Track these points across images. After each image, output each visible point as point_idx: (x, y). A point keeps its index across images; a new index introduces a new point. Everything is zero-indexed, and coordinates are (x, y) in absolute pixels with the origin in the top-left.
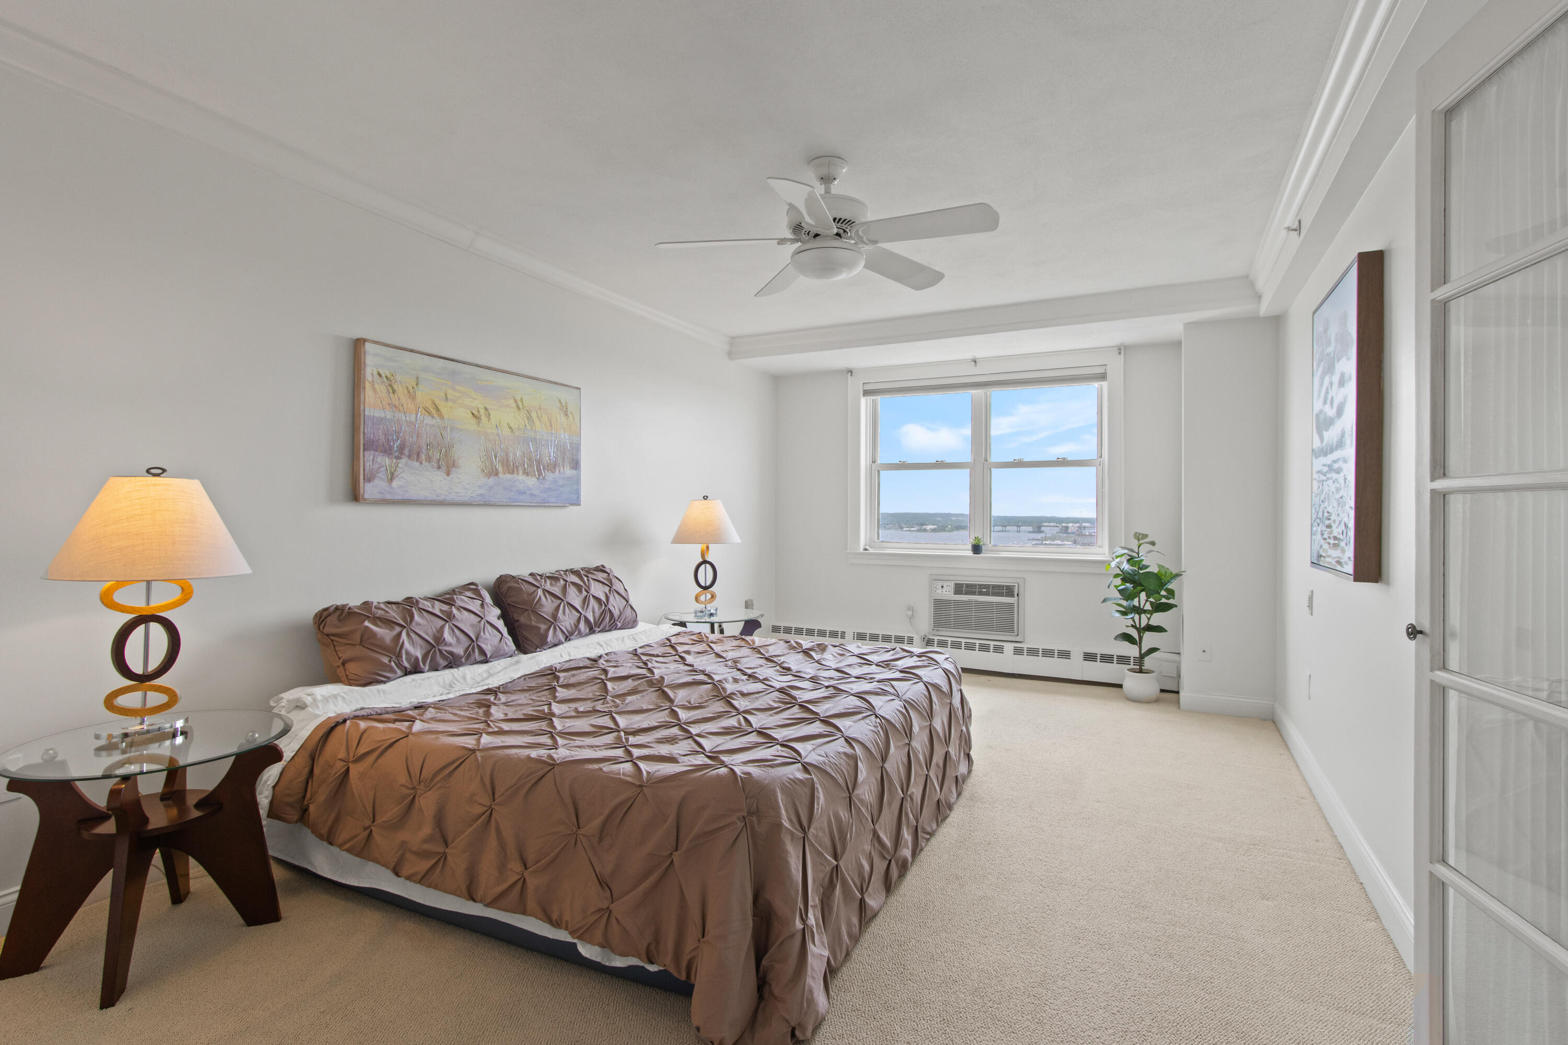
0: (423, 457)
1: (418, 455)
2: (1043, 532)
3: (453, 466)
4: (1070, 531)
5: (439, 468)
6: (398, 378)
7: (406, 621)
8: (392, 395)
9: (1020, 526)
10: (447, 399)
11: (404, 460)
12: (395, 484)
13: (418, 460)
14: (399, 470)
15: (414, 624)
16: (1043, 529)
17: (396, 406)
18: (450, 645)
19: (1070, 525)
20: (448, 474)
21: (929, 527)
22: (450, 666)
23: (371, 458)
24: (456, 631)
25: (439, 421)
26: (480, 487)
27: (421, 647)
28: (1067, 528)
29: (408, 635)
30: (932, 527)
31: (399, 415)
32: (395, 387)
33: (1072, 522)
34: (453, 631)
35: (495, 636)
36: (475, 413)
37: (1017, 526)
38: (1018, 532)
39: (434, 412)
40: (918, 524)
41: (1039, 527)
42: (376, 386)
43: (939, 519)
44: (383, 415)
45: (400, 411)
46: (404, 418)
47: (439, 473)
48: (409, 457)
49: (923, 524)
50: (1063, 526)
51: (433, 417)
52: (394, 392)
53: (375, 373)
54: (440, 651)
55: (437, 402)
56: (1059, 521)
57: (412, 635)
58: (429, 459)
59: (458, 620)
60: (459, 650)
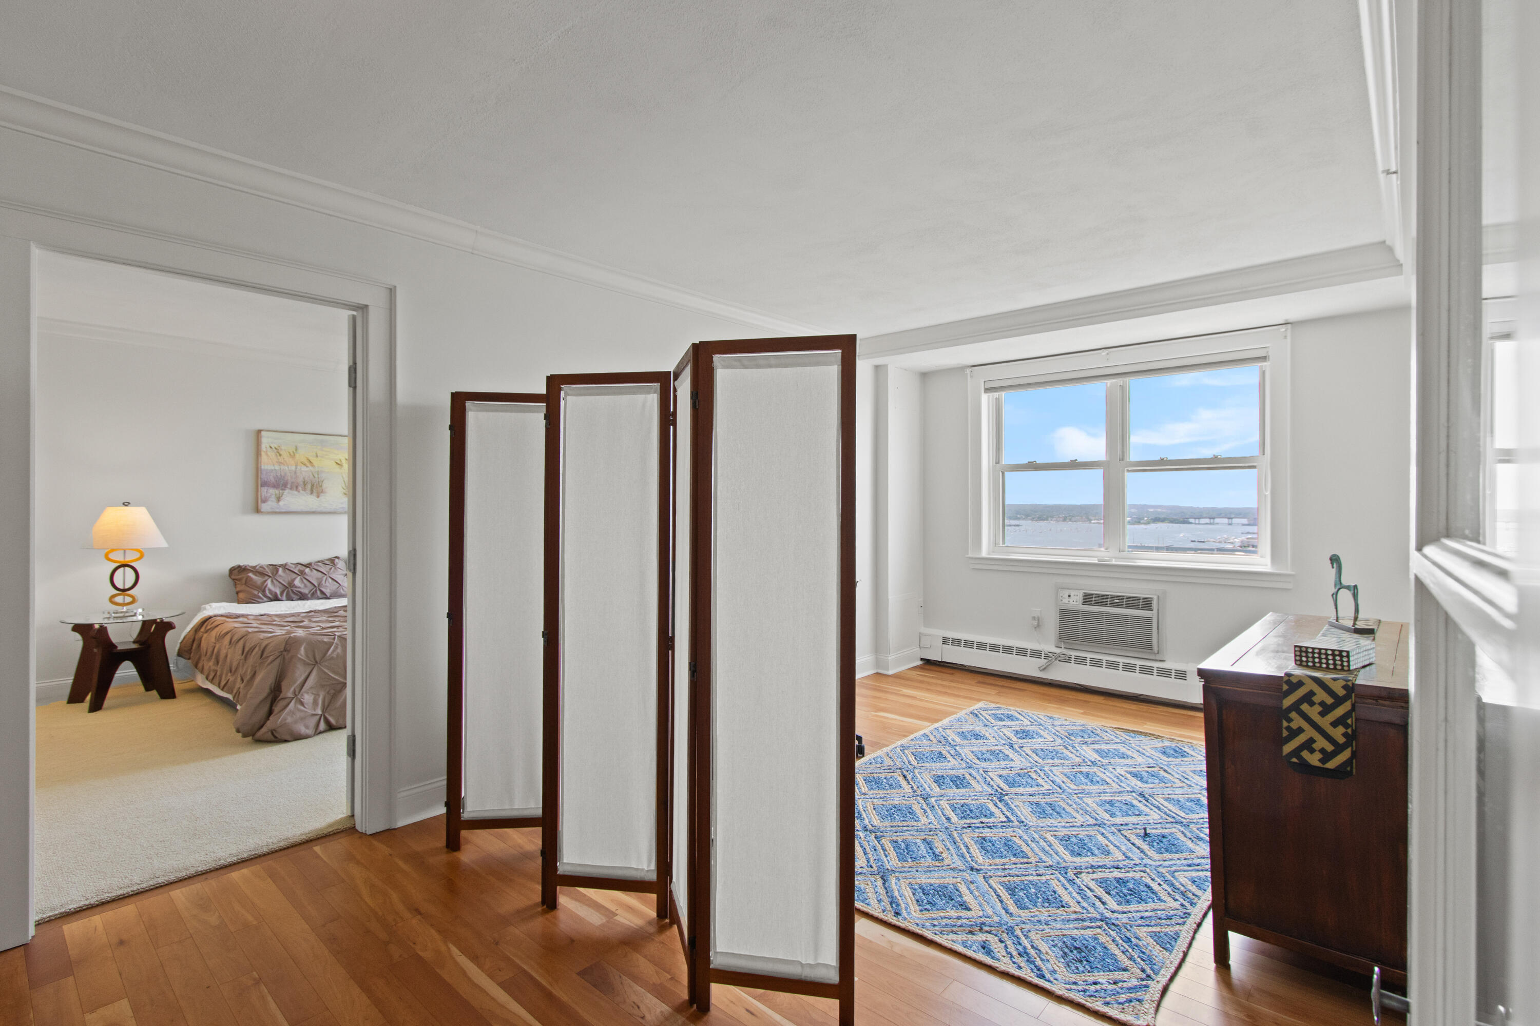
0: (300, 488)
1: (297, 487)
3: (322, 492)
5: (312, 493)
6: (283, 448)
7: (273, 574)
8: (279, 457)
10: (317, 457)
11: (287, 491)
12: (281, 503)
13: (296, 490)
14: (284, 496)
15: (277, 576)
17: (281, 463)
18: (299, 588)
20: (318, 497)
22: (300, 599)
23: (266, 490)
24: (305, 581)
25: (311, 468)
26: (342, 503)
27: (280, 587)
29: (272, 581)
31: (283, 467)
32: (281, 453)
34: (302, 580)
35: (334, 585)
36: (339, 462)
39: (308, 464)
42: (269, 453)
44: (273, 468)
45: (284, 465)
46: (286, 468)
47: (312, 496)
48: (291, 489)
51: (307, 467)
52: (280, 455)
53: (268, 446)
54: (292, 591)
55: (312, 459)
57: (275, 581)
58: (304, 489)
59: (307, 575)
60: (306, 591)
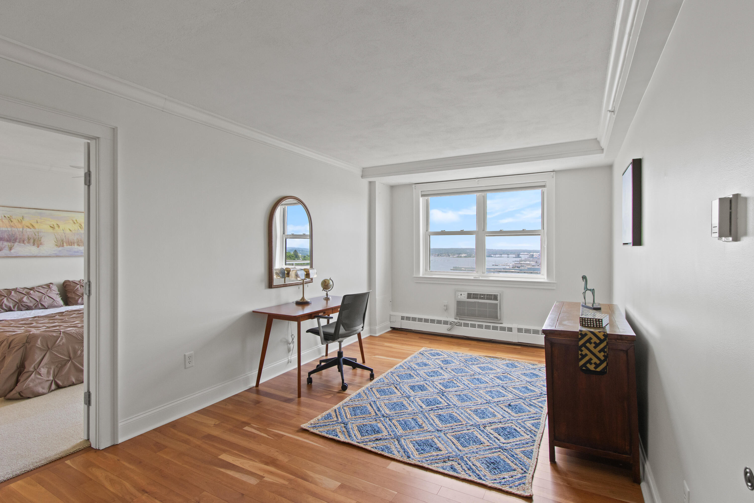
0: (26, 242)
1: (23, 241)
2: (521, 257)
3: (41, 244)
4: (534, 257)
5: (34, 245)
6: (13, 217)
7: (7, 294)
8: (11, 223)
9: (509, 255)
10: (37, 222)
11: (16, 244)
12: (12, 251)
13: (23, 243)
14: (14, 247)
15: (11, 296)
16: (520, 256)
17: (13, 226)
18: (26, 303)
19: (535, 254)
20: (38, 247)
21: (463, 255)
22: (27, 309)
23: (1, 243)
24: (30, 298)
25: (33, 230)
26: (54, 251)
27: (13, 303)
28: (533, 255)
29: (7, 299)
30: (464, 255)
31: (13, 229)
32: (12, 220)
33: (536, 252)
34: (28, 298)
35: (50, 300)
36: (52, 226)
37: (508, 255)
38: (508, 257)
39: (31, 227)
40: (457, 254)
41: (519, 255)
42: (3, 220)
43: (468, 251)
44: (6, 229)
45: (15, 228)
46: (16, 230)
47: (34, 247)
48: (19, 242)
49: (460, 254)
50: (530, 254)
51: (31, 229)
52: (12, 222)
53: (3, 216)
54: (22, 305)
55: (34, 224)
56: (529, 252)
57: (9, 299)
58: (29, 242)
59: (32, 295)
60: (31, 305)
